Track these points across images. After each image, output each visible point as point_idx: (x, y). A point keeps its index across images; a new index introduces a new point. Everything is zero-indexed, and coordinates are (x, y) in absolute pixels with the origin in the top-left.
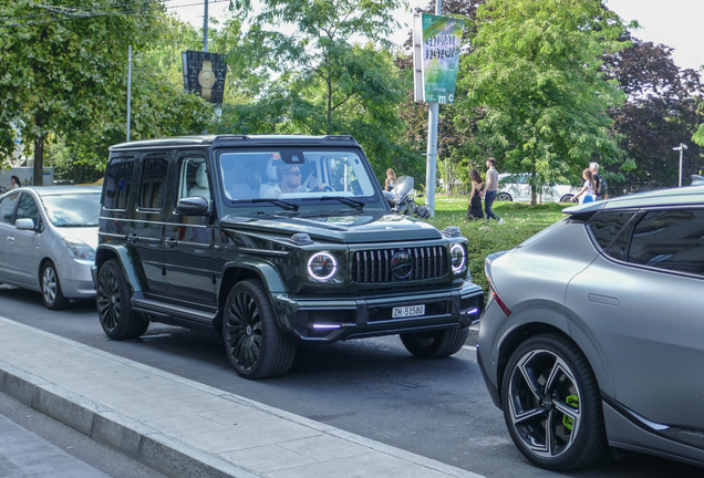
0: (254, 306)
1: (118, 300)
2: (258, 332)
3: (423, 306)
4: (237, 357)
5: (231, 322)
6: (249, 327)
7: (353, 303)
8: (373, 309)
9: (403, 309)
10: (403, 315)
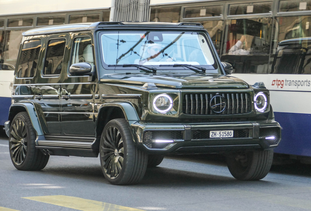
0: (120, 137)
1: (26, 144)
2: (121, 154)
3: (232, 131)
4: (107, 168)
5: (105, 146)
6: (116, 150)
7: (183, 126)
8: (195, 131)
9: (218, 132)
10: (218, 136)
